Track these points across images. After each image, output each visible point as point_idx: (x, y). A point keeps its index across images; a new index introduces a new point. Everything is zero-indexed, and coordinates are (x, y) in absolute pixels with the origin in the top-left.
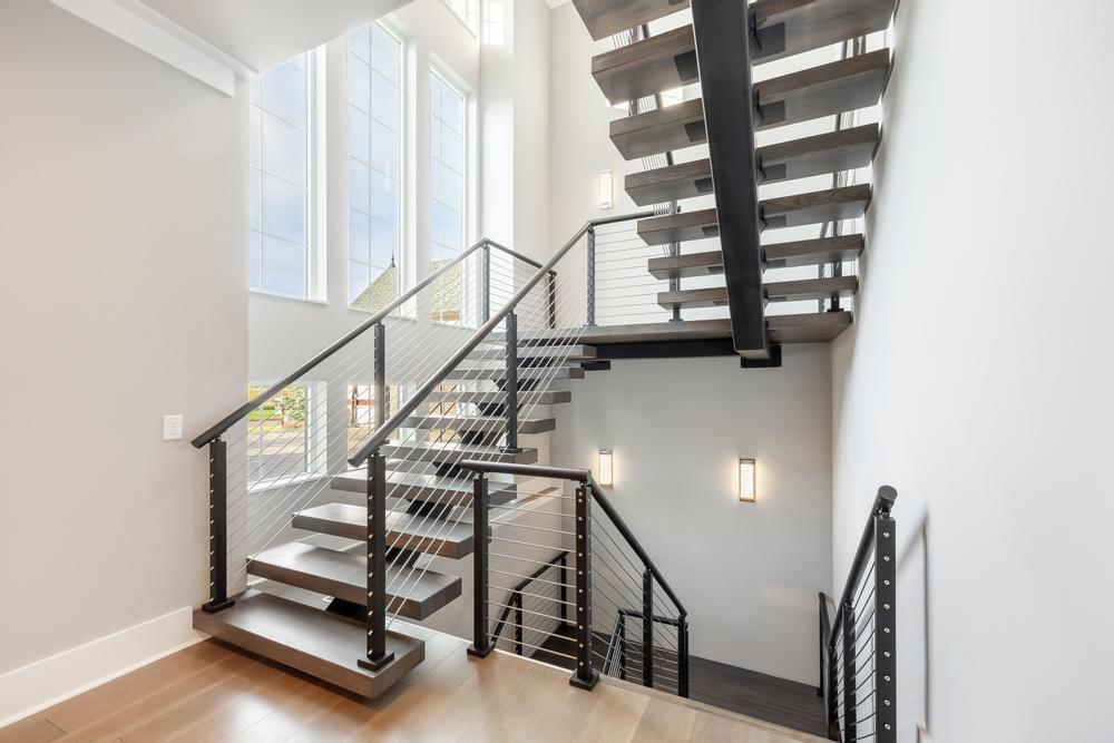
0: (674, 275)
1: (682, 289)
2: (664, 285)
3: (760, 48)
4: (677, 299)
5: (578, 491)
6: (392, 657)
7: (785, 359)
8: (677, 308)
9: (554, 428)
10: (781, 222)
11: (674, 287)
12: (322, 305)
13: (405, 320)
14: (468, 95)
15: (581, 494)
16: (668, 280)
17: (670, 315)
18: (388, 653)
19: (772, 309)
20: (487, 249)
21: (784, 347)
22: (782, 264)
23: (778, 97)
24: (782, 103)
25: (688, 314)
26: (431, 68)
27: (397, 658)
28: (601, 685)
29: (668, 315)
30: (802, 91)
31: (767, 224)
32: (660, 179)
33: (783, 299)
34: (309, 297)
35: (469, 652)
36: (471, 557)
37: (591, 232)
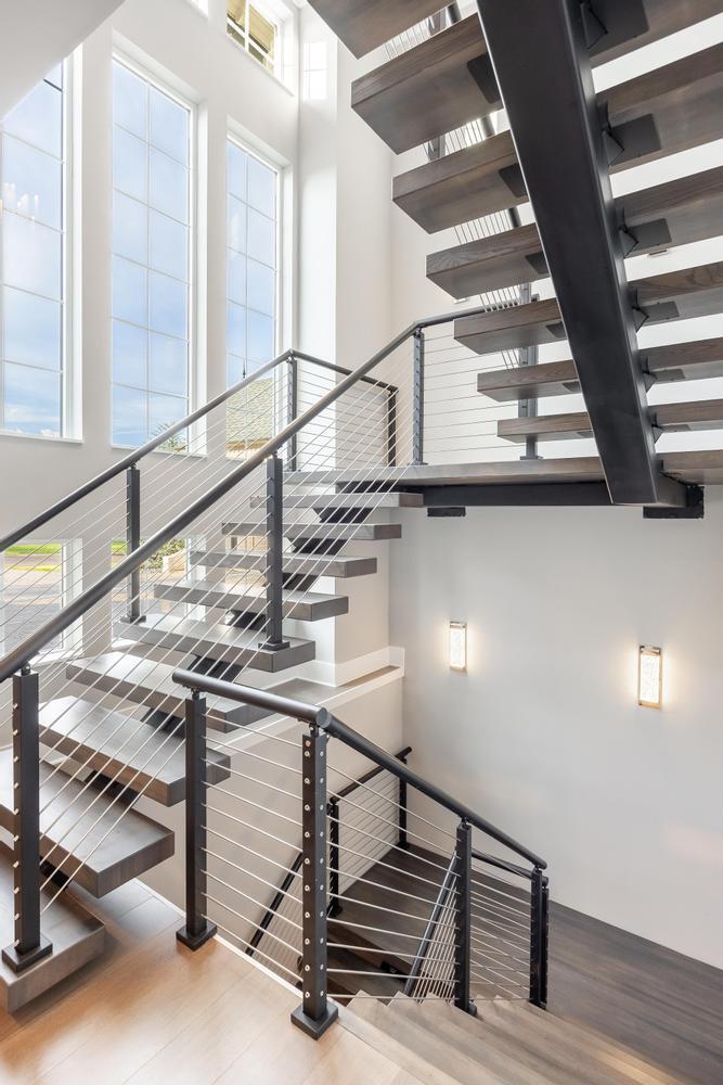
0: (527, 394)
1: (539, 414)
2: (511, 409)
3: (606, 32)
4: (529, 429)
5: (305, 738)
6: (49, 950)
7: (708, 506)
8: (531, 441)
9: (346, 611)
10: (670, 313)
11: (528, 412)
12: (77, 445)
13: (194, 458)
14: (283, 168)
15: (308, 743)
16: (517, 402)
17: (520, 450)
18: (43, 945)
19: (667, 443)
20: (294, 364)
21: (707, 490)
22: (678, 376)
23: (639, 110)
24: (649, 117)
25: (548, 449)
26: (229, 136)
27: (56, 952)
28: (337, 1030)
29: (516, 451)
30: (679, 95)
31: (645, 316)
32: (475, 257)
33: (686, 428)
34: (65, 436)
35: (179, 937)
36: (182, 805)
37: (419, 336)
